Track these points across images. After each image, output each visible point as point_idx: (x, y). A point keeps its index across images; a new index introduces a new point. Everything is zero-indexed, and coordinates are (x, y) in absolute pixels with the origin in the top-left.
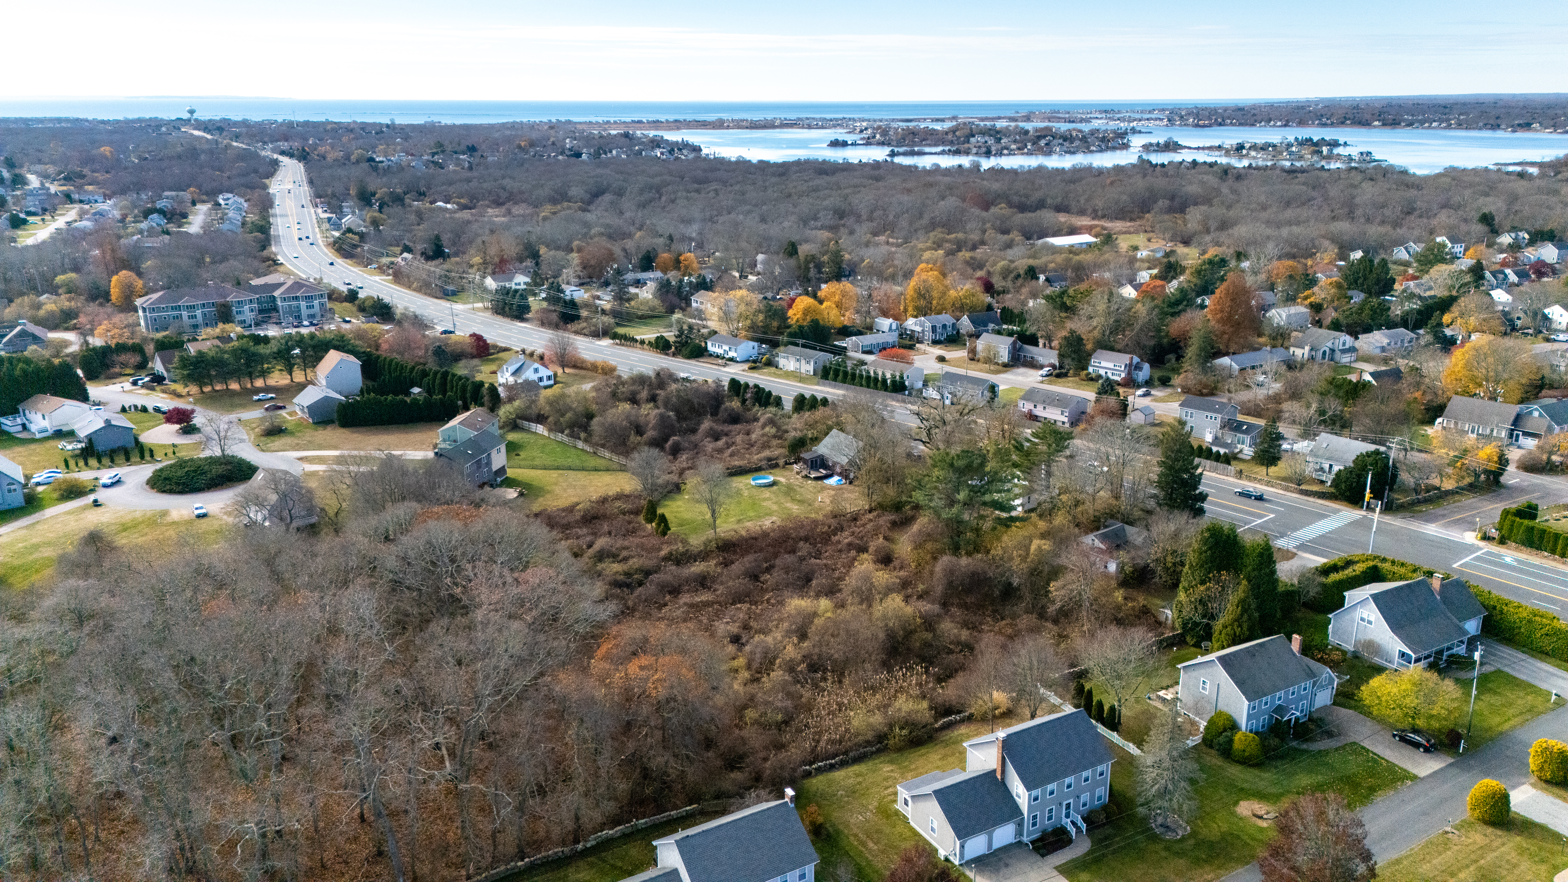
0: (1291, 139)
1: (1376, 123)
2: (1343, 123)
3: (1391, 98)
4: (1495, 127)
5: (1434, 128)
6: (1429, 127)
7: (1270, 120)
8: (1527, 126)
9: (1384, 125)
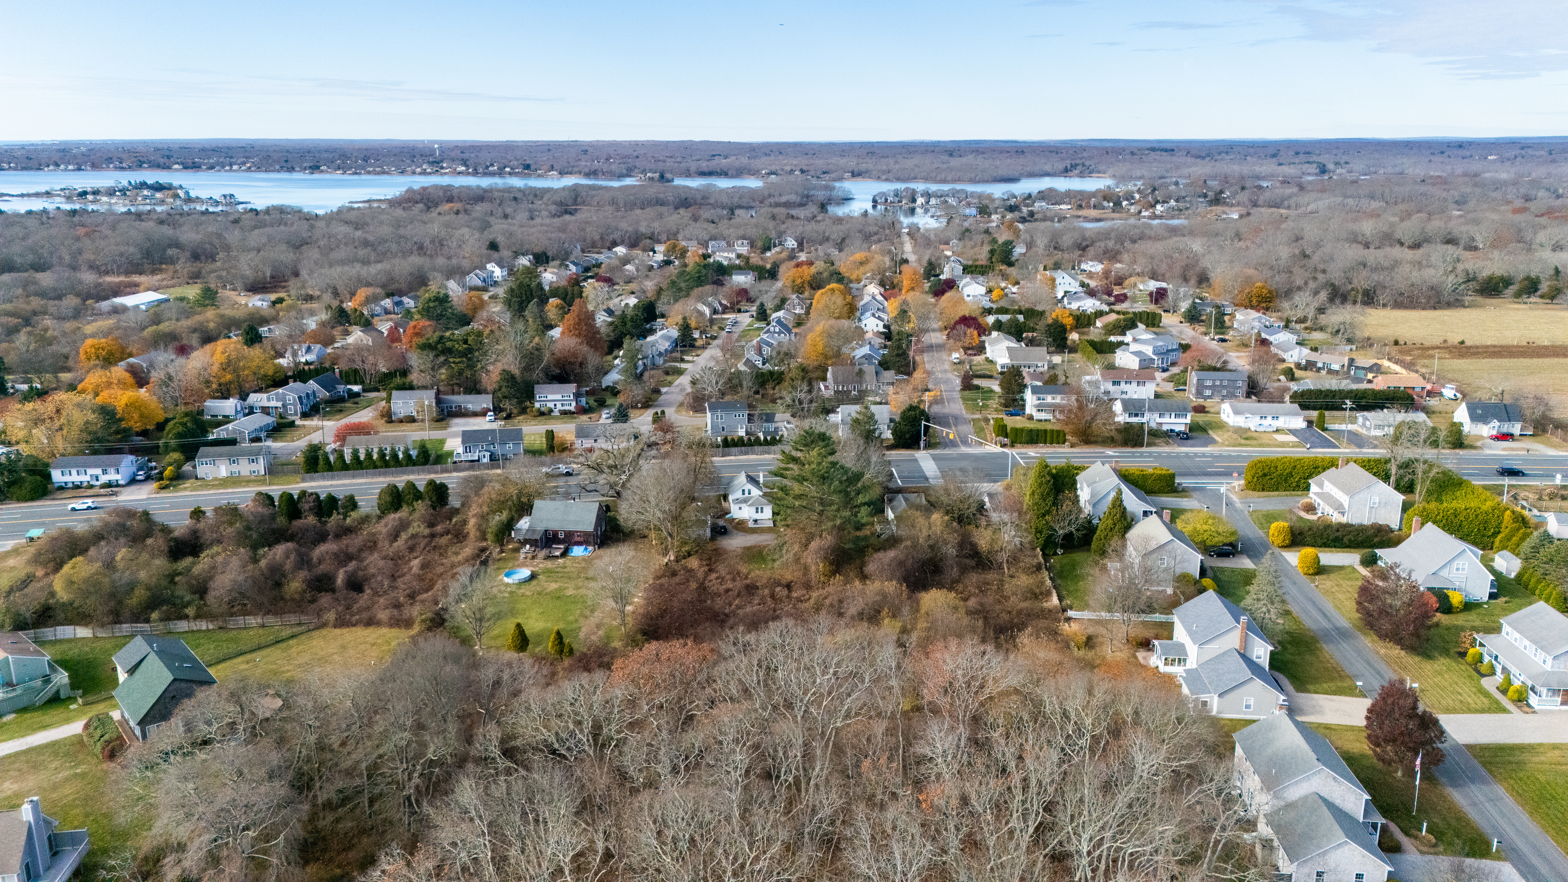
0: (125, 183)
1: (176, 166)
2: (140, 166)
3: (188, 142)
4: (291, 169)
5: (235, 171)
6: (231, 170)
7: (57, 165)
8: (315, 168)
9: (186, 168)
